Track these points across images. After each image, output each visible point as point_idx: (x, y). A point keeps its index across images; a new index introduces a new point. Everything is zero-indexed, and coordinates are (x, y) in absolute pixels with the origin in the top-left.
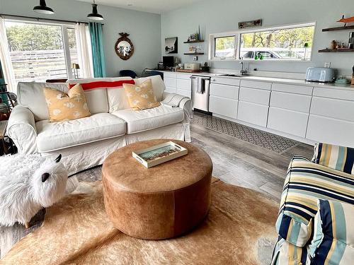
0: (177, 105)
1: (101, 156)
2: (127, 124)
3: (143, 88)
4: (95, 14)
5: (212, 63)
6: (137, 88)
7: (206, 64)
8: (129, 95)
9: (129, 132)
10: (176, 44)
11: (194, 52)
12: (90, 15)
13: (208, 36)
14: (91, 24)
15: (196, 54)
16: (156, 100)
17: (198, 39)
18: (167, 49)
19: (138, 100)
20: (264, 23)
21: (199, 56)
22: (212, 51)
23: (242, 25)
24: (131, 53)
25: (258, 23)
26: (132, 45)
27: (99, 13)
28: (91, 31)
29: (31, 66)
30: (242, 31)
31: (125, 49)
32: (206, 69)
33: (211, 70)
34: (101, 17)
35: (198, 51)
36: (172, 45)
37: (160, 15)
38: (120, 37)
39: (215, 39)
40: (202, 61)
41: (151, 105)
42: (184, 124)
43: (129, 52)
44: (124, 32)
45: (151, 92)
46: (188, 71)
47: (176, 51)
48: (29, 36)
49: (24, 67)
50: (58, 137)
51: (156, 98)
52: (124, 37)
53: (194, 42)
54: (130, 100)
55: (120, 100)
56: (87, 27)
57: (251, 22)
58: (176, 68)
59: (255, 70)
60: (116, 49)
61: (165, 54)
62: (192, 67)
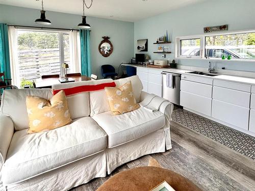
0: (157, 109)
1: (78, 177)
2: (107, 137)
3: (124, 91)
4: (84, 23)
5: (179, 61)
6: (118, 91)
7: (174, 61)
8: (110, 99)
9: (110, 146)
10: (146, 45)
11: (162, 51)
12: (80, 25)
13: (174, 38)
14: (81, 30)
15: (164, 52)
16: (135, 102)
17: (166, 40)
18: (139, 48)
19: (119, 104)
20: (230, 28)
21: (167, 55)
22: (178, 51)
23: (207, 30)
24: (111, 51)
25: (224, 28)
26: (111, 46)
27: (87, 23)
28: (81, 35)
29: (37, 60)
30: (207, 34)
31: (106, 48)
32: (174, 65)
33: (178, 66)
34: (89, 25)
35: (166, 51)
36: (143, 45)
37: (133, 23)
38: (102, 39)
39: (181, 40)
40: (170, 58)
41: (131, 108)
42: (165, 129)
43: (110, 51)
44: (106, 36)
45: (131, 94)
46: (158, 67)
47: (146, 50)
48: (43, 37)
49: (32, 61)
50: (29, 164)
51: (135, 100)
52: (106, 39)
53: (162, 43)
54: (111, 104)
55: (101, 103)
56: (79, 33)
57: (217, 27)
58: (147, 63)
59: (223, 68)
60: (100, 49)
61: (137, 52)
62: (161, 63)
